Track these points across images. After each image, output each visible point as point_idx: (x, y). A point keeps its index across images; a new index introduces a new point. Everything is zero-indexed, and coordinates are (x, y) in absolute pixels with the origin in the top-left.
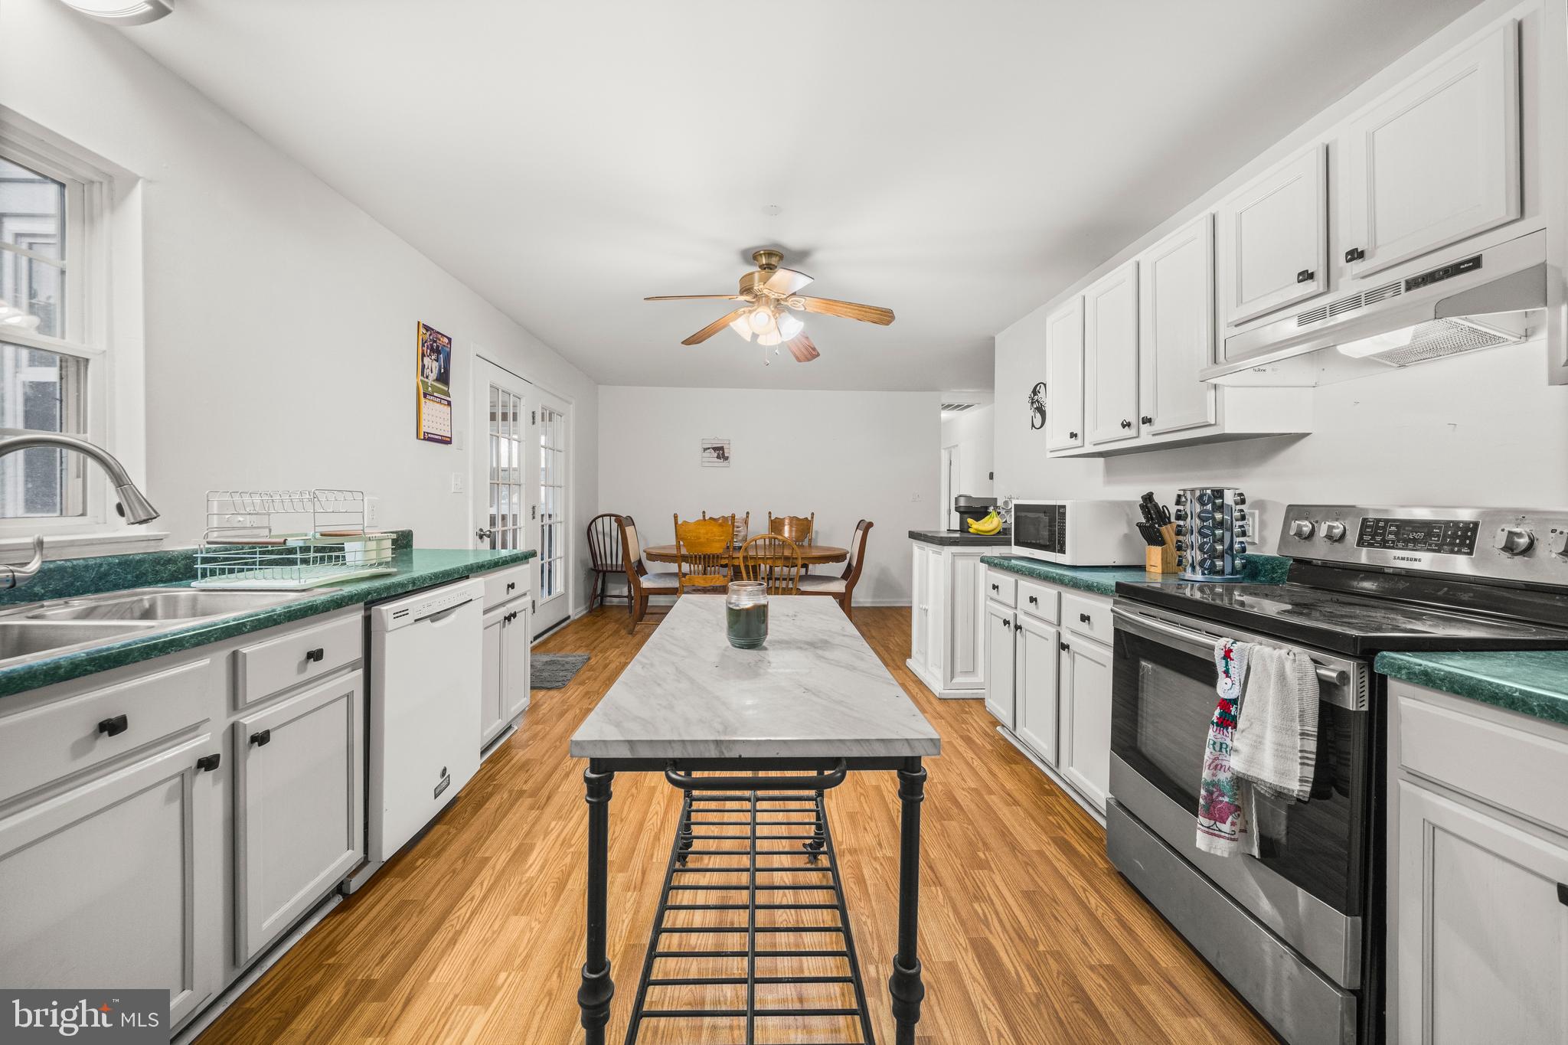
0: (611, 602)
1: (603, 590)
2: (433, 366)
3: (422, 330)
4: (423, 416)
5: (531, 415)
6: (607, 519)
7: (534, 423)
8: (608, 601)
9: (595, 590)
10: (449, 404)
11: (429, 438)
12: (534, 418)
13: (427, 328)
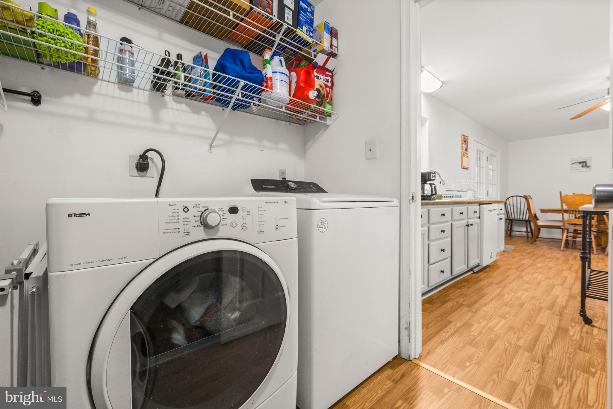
0: (515, 234)
1: (511, 228)
2: (464, 146)
3: (463, 136)
4: (463, 162)
5: (486, 158)
6: (515, 198)
7: (487, 161)
8: (514, 233)
9: (508, 228)
10: (468, 157)
11: (464, 168)
12: (487, 159)
13: (464, 135)
